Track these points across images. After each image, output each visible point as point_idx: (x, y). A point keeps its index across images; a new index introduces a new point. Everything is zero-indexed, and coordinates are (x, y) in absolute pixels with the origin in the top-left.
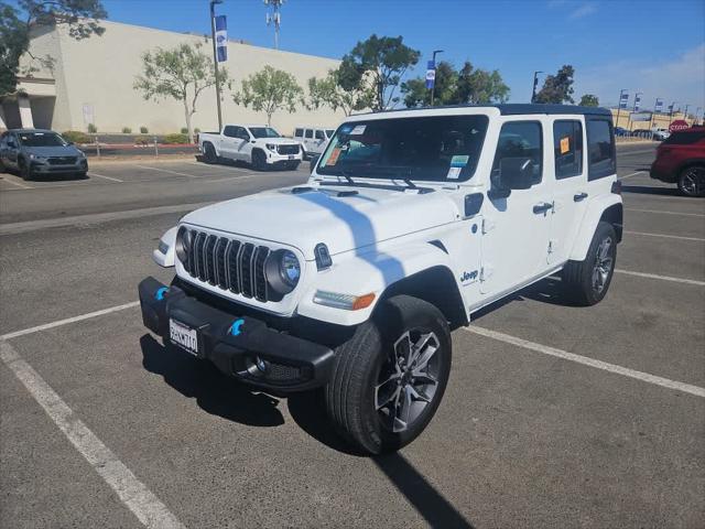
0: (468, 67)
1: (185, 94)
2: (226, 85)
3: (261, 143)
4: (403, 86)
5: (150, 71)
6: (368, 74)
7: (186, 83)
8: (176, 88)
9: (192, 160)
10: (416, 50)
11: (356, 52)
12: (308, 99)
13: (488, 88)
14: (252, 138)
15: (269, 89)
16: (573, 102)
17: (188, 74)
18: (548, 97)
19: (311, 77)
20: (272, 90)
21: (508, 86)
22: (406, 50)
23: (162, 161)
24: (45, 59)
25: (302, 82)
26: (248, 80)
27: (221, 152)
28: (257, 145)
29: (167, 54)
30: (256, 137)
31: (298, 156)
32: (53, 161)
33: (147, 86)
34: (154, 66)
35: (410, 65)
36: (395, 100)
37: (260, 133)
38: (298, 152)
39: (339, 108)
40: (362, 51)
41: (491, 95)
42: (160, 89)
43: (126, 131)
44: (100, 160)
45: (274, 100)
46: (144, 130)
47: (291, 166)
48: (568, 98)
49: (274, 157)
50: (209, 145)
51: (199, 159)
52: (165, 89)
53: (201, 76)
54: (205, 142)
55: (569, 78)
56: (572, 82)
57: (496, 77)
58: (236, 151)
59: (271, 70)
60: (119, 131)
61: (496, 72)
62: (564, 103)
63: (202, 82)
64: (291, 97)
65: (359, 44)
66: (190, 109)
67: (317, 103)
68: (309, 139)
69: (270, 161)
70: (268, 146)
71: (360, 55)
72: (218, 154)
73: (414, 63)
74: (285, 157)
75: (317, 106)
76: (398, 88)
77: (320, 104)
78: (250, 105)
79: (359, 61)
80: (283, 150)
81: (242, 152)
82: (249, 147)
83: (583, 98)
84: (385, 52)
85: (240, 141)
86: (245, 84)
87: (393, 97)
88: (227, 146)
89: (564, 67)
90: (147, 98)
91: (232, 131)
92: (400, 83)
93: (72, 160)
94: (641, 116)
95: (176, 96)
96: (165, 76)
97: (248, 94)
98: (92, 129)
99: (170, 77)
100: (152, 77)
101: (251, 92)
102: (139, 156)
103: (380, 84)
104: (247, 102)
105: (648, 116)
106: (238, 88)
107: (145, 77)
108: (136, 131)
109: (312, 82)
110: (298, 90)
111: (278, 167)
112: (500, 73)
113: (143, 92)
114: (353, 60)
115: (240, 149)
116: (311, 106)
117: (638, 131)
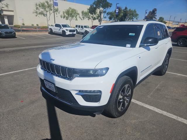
0: (126, 8)
1: (47, 15)
2: (58, 13)
3: (64, 29)
4: (107, 13)
5: (37, 8)
6: (97, 10)
7: (47, 12)
8: (44, 13)
9: (47, 33)
10: (111, 3)
11: (94, 3)
12: (81, 17)
13: (133, 14)
14: (62, 27)
15: (70, 14)
16: (156, 19)
17: (47, 9)
18: (149, 17)
19: (82, 10)
20: (71, 14)
21: (138, 14)
22: (108, 3)
23: (38, 33)
24: (6, 4)
25: (80, 12)
26: (64, 11)
27: (54, 31)
28: (63, 29)
29: (42, 3)
30: (63, 27)
31: (75, 33)
32: (6, 33)
33: (36, 12)
34: (38, 7)
35: (109, 7)
36: (105, 17)
37: (65, 26)
38: (75, 32)
39: (90, 20)
40: (96, 3)
41: (133, 17)
42: (40, 13)
43: (32, 25)
44: (22, 33)
45: (72, 17)
46: (37, 25)
47: (73, 35)
48: (155, 18)
49: (68, 33)
50: (51, 29)
51: (49, 33)
52: (41, 13)
53: (51, 10)
54: (50, 28)
55: (155, 12)
56: (156, 13)
57: (135, 11)
58: (58, 31)
59: (71, 8)
60: (31, 25)
61: (135, 10)
62: (154, 19)
63: (51, 12)
64: (76, 16)
65: (95, 1)
66: (48, 19)
67: (84, 18)
68: (79, 28)
69: (67, 34)
70: (66, 30)
71: (95, 4)
72: (53, 32)
73: (110, 7)
74: (71, 33)
75: (84, 19)
76: (106, 14)
77: (85, 18)
78: (65, 18)
79: (95, 6)
80: (70, 31)
81: (60, 31)
82: (61, 30)
83: (160, 18)
84: (102, 4)
85: (59, 28)
86: (63, 12)
87: (104, 16)
88: (56, 30)
89: (154, 9)
90: (36, 16)
91: (57, 25)
92: (106, 12)
93: (11, 33)
94: (175, 23)
95: (44, 16)
96: (41, 10)
97: (64, 15)
98: (23, 24)
99: (43, 10)
100: (38, 10)
101: (65, 14)
102: (32, 32)
103: (100, 13)
104: (64, 17)
105: (177, 23)
106: (61, 13)
107: (36, 10)
108: (35, 25)
109: (83, 12)
110: (78, 14)
111: (69, 36)
112: (136, 10)
113: (35, 14)
114: (93, 6)
115: (59, 30)
116: (82, 19)
117: (174, 28)
